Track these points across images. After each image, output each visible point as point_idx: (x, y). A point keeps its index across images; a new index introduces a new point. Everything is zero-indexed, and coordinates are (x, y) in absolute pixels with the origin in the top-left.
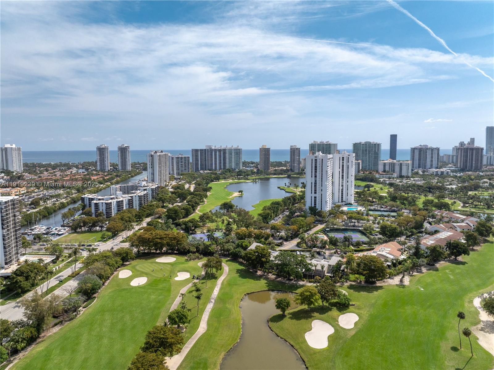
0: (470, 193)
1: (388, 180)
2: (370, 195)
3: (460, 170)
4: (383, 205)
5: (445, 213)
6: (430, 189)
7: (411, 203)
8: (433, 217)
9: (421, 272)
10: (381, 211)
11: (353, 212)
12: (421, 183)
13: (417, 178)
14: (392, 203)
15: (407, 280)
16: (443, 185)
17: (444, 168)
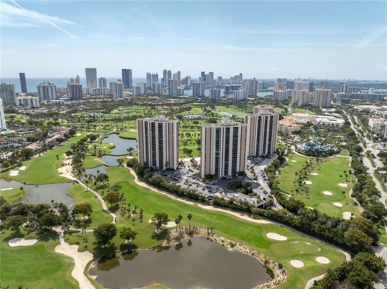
0: (72, 115)
1: (24, 111)
2: (16, 123)
3: (70, 99)
4: (26, 127)
5: (58, 127)
6: (51, 115)
7: (41, 124)
8: (52, 130)
10: (24, 131)
11: (9, 134)
12: (45, 111)
13: (43, 108)
14: (30, 126)
16: (58, 111)
17: (60, 98)
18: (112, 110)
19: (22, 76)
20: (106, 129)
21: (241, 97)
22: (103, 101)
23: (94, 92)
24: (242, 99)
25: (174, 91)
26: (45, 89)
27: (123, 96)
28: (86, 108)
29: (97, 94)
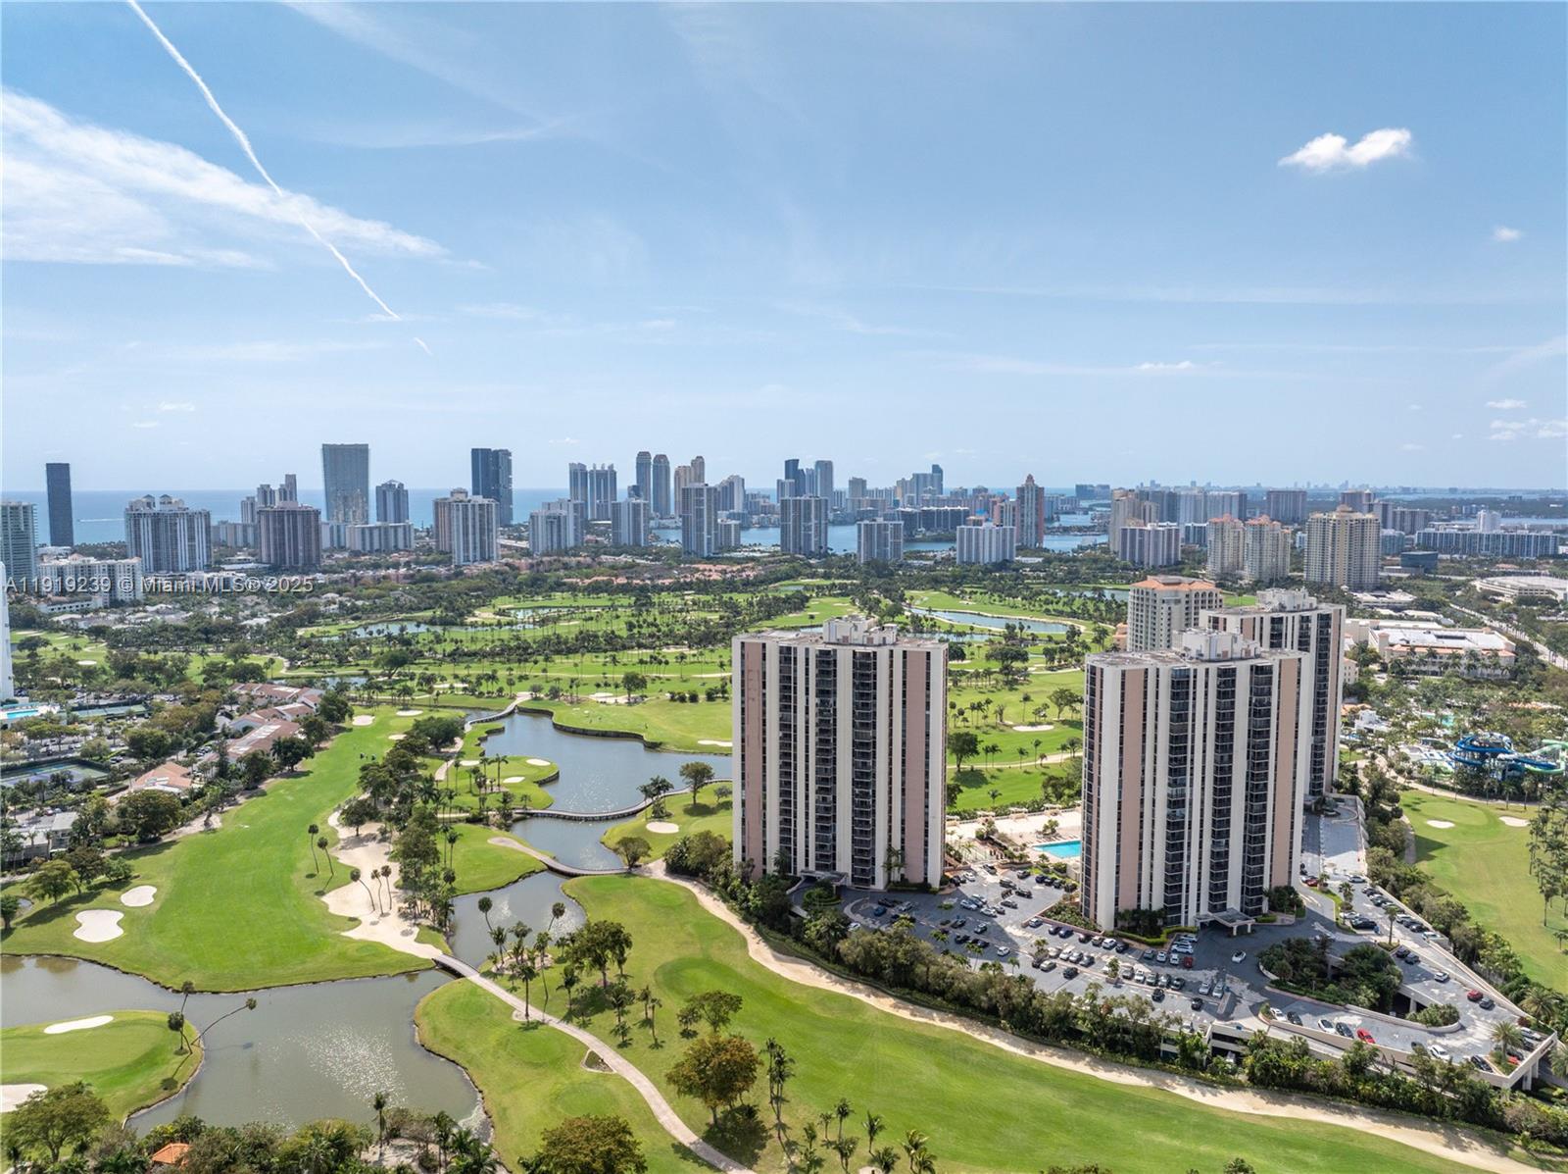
0: (300, 632)
1: (81, 620)
2: (55, 669)
3: (270, 569)
4: (101, 690)
5: (256, 689)
6: (208, 634)
7: (173, 676)
8: (231, 700)
9: (236, 804)
10: (100, 707)
11: (35, 722)
12: (176, 619)
13: (163, 606)
14: (123, 682)
15: (216, 821)
16: (236, 618)
17: (227, 567)
18: (469, 612)
19: (58, 475)
20: (481, 694)
21: (989, 554)
22: (417, 577)
23: (363, 540)
24: (994, 560)
25: (705, 533)
26: (162, 525)
27: (495, 555)
28: (354, 605)
29: (376, 546)
